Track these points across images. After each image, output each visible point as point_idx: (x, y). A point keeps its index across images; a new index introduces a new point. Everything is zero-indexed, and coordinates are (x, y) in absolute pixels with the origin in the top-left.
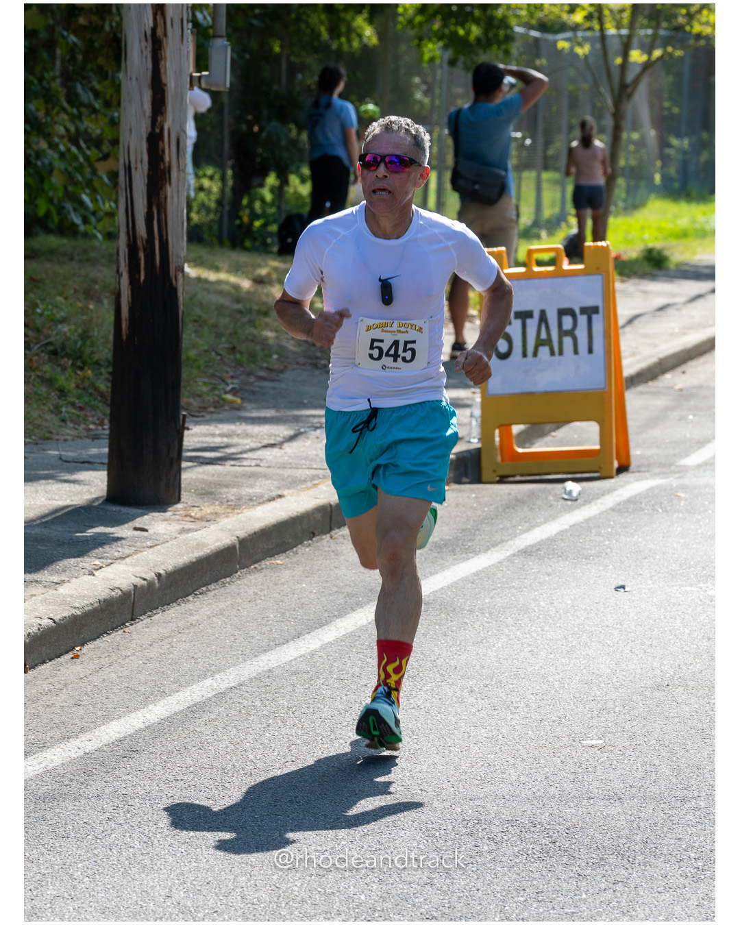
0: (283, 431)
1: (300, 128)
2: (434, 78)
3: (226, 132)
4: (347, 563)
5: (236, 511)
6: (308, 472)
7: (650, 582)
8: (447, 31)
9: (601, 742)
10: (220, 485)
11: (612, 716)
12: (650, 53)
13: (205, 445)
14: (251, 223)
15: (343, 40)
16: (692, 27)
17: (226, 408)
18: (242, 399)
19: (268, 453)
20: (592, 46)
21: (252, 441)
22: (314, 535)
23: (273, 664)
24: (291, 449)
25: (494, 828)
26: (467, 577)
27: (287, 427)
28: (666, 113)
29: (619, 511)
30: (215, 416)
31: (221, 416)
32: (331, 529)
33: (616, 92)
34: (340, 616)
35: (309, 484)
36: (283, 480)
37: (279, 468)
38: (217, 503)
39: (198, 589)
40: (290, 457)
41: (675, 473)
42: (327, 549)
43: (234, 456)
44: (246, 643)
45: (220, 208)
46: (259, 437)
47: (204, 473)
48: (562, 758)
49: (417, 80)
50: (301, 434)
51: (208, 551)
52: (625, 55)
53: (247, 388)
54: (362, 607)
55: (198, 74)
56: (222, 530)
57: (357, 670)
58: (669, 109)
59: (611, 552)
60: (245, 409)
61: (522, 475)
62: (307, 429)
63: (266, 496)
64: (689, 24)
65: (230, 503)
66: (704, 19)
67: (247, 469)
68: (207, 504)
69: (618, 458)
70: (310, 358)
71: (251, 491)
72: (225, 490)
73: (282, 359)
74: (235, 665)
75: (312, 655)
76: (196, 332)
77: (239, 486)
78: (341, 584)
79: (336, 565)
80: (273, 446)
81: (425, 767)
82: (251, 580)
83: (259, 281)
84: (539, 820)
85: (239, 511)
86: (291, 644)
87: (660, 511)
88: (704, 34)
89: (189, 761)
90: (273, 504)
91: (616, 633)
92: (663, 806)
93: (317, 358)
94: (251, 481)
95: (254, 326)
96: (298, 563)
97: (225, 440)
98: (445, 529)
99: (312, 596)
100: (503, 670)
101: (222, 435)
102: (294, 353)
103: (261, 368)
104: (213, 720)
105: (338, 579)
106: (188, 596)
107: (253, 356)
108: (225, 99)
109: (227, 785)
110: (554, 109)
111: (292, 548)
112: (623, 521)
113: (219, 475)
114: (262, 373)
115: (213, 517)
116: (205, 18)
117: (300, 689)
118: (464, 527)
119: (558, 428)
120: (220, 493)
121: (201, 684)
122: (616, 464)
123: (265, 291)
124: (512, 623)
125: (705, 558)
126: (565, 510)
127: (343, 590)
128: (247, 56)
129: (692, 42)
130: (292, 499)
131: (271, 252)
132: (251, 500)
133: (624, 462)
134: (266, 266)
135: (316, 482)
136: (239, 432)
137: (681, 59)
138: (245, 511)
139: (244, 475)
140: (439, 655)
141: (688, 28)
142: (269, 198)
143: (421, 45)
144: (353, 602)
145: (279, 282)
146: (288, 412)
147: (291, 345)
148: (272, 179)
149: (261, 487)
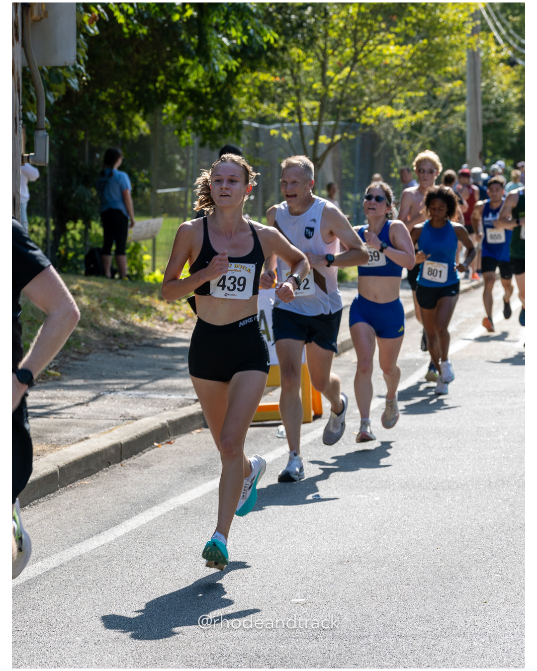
0: (88, 394)
2: (188, 155)
3: (49, 193)
4: (132, 483)
5: (57, 449)
6: (105, 422)
7: (336, 492)
8: (197, 125)
9: (304, 600)
10: (46, 431)
11: (310, 583)
12: (332, 137)
13: (36, 405)
14: (66, 254)
15: (127, 131)
16: (360, 119)
17: (51, 379)
18: (61, 373)
19: (79, 409)
20: (294, 133)
21: (68, 401)
22: (110, 464)
23: (83, 551)
24: (94, 406)
25: (231, 659)
26: (213, 491)
27: (91, 391)
28: (343, 177)
29: (315, 445)
30: (43, 385)
31: (47, 385)
32: (121, 460)
34: (128, 518)
35: (107, 430)
36: (89, 427)
37: (86, 419)
38: (44, 443)
39: (31, 502)
40: (93, 412)
41: (352, 418)
42: (119, 473)
43: (56, 412)
44: (64, 537)
45: (45, 245)
46: (73, 398)
47: (35, 423)
48: (278, 611)
49: (177, 157)
50: (100, 396)
51: (39, 476)
52: (316, 139)
53: (64, 365)
54: (142, 512)
55: (27, 155)
56: (48, 462)
57: (140, 554)
58: (346, 175)
59: (310, 472)
60: (64, 380)
62: (105, 393)
63: (77, 438)
64: (359, 116)
65: (53, 443)
66: (368, 114)
67: (64, 420)
68: (37, 444)
69: (314, 409)
70: (107, 344)
71: (67, 435)
72: (50, 434)
73: (88, 346)
74: (57, 552)
75: (109, 545)
76: (29, 328)
77: (59, 432)
78: (129, 497)
79: (125, 484)
80: (82, 404)
82: (67, 495)
84: (262, 654)
85: (59, 449)
86: (95, 537)
87: (343, 444)
88: (369, 124)
89: (26, 618)
90: (82, 443)
91: (313, 526)
92: (345, 642)
93: (111, 345)
94: (67, 428)
96: (99, 483)
97: (50, 401)
98: (198, 458)
99: (109, 505)
100: (237, 553)
101: (47, 398)
102: (96, 341)
103: (74, 352)
104: (42, 590)
105: (126, 493)
106: (25, 506)
108: (48, 171)
109: (52, 633)
110: (269, 175)
111: (95, 473)
112: (317, 451)
113: (45, 424)
114: (74, 355)
115: (41, 453)
116: (33, 116)
117: (101, 568)
118: (211, 457)
119: (274, 389)
120: (47, 437)
121: (34, 565)
122: (313, 413)
124: (243, 521)
125: (372, 475)
126: (279, 444)
127: (130, 501)
128: (62, 142)
129: (360, 129)
130: (95, 440)
131: (81, 274)
132: (67, 441)
133: (318, 411)
134: (76, 283)
135: (111, 428)
136: (59, 395)
137: (354, 141)
138: (63, 448)
139: (62, 424)
140: (194, 543)
141: (358, 120)
142: (78, 237)
143: (180, 134)
144: (136, 508)
145: (85, 294)
146: (93, 382)
147: (94, 337)
148: (80, 225)
149: (74, 432)
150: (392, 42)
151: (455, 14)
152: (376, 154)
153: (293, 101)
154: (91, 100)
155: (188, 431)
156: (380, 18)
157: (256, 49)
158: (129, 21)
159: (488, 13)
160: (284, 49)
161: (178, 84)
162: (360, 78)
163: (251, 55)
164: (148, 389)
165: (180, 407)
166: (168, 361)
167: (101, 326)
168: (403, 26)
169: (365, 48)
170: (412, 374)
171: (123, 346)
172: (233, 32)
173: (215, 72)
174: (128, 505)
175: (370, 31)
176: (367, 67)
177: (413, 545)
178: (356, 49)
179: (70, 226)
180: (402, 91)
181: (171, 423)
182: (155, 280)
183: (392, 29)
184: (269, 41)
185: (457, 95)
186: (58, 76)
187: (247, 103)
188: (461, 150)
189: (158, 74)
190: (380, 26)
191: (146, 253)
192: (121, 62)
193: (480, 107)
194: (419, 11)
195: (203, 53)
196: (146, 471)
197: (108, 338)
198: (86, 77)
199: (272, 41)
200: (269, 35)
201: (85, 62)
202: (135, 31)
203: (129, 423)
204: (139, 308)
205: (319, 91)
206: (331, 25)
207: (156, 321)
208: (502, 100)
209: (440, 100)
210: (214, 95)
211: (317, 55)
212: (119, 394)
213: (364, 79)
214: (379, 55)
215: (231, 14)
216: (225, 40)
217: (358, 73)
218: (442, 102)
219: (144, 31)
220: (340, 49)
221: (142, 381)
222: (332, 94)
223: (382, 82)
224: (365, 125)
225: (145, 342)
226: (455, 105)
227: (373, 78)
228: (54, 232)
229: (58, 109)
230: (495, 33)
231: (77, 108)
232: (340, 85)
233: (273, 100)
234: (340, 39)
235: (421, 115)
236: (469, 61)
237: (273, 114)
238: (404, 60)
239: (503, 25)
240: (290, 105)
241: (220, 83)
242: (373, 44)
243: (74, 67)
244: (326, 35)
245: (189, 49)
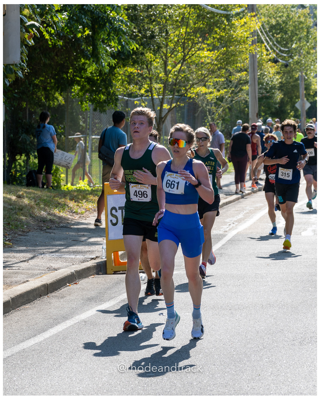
0: (29, 255)
1: (34, 136)
2: (87, 116)
4: (54, 307)
6: (38, 271)
8: (92, 98)
12: (171, 105)
14: (16, 174)
15: (51, 102)
16: (187, 95)
17: (6, 247)
18: (12, 243)
19: (23, 264)
20: (148, 103)
21: (16, 260)
22: (41, 296)
23: (25, 347)
24: (31, 262)
32: (48, 294)
33: (158, 121)
34: (51, 328)
35: (39, 276)
36: (29, 275)
37: (27, 270)
40: (31, 265)
42: (46, 301)
43: (9, 266)
44: (14, 339)
46: (19, 258)
49: (80, 117)
50: (36, 256)
52: (161, 106)
53: (14, 239)
54: (60, 324)
56: (5, 295)
57: (58, 348)
60: (14, 247)
61: (123, 271)
62: (38, 255)
63: (22, 281)
64: (186, 93)
65: (8, 284)
66: (192, 92)
67: (14, 270)
70: (39, 226)
71: (16, 279)
72: (6, 279)
73: (28, 227)
75: (40, 343)
77: (11, 277)
78: (52, 315)
79: (50, 307)
80: (24, 261)
81: (85, 386)
82: (16, 314)
83: (19, 197)
85: (11, 287)
86: (32, 339)
88: (192, 97)
90: (25, 284)
93: (42, 226)
94: (16, 275)
95: (17, 214)
96: (35, 307)
97: (6, 260)
98: (92, 292)
99: (40, 320)
101: (4, 258)
102: (33, 225)
103: (20, 231)
105: (51, 313)
107: (17, 226)
111: (33, 301)
114: (20, 233)
117: (36, 356)
118: (100, 292)
123: (21, 200)
127: (53, 317)
128: (13, 108)
129: (187, 100)
130: (32, 282)
131: (23, 186)
132: (16, 283)
134: (22, 191)
135: (42, 275)
136: (12, 256)
137: (183, 107)
138: (14, 287)
139: (13, 273)
141: (186, 95)
142: (22, 164)
143: (82, 104)
144: (57, 321)
145: (27, 197)
146: (31, 248)
147: (32, 222)
148: (23, 157)
149: (20, 278)
150: (206, 49)
151: (242, 33)
152: (197, 115)
153: (148, 84)
154: (30, 84)
155: (87, 277)
156: (198, 35)
157: (126, 54)
158: (51, 38)
159: (261, 32)
160: (142, 54)
161: (81, 74)
162: (187, 70)
163: (123, 57)
164: (63, 252)
165: (82, 262)
166: (75, 236)
167: (36, 216)
168: (212, 40)
169: (190, 53)
170: (217, 243)
171: (49, 227)
172: (113, 44)
173: (103, 67)
174: (52, 320)
175: (193, 43)
176: (191, 64)
177: (218, 342)
178: (184, 53)
179: (18, 157)
180: (211, 78)
181: (77, 272)
182: (67, 189)
183: (205, 42)
184: (133, 48)
185: (244, 80)
186: (11, 69)
187: (121, 86)
188: (246, 112)
189: (69, 69)
190: (198, 40)
191: (62, 173)
192: (47, 62)
193: (257, 87)
194: (221, 31)
195: (95, 56)
196: (62, 300)
197: (40, 223)
198: (27, 70)
199: (135, 49)
200: (133, 45)
201: (26, 61)
202: (55, 44)
203: (52, 272)
204: (58, 205)
205: (163, 78)
206: (169, 40)
207: (68, 213)
208: (270, 83)
209: (234, 83)
210: (101, 81)
211: (162, 57)
212: (47, 255)
213: (189, 71)
214: (198, 57)
215: (111, 33)
216: (108, 48)
217: (185, 67)
218: (235, 84)
219: (61, 43)
220: (176, 53)
221: (60, 248)
222: (170, 80)
223: (200, 72)
224: (190, 98)
225: (61, 225)
226: (242, 86)
227: (195, 70)
228: (8, 160)
229: (11, 89)
230: (266, 44)
231: (21, 88)
232: (175, 75)
233: (136, 84)
234: (175, 48)
235: (222, 92)
236: (250, 60)
237: (136, 92)
238: (212, 60)
239: (270, 39)
240: (146, 86)
241: (105, 74)
242: (195, 51)
243: (20, 64)
244: (167, 45)
245: (87, 53)
